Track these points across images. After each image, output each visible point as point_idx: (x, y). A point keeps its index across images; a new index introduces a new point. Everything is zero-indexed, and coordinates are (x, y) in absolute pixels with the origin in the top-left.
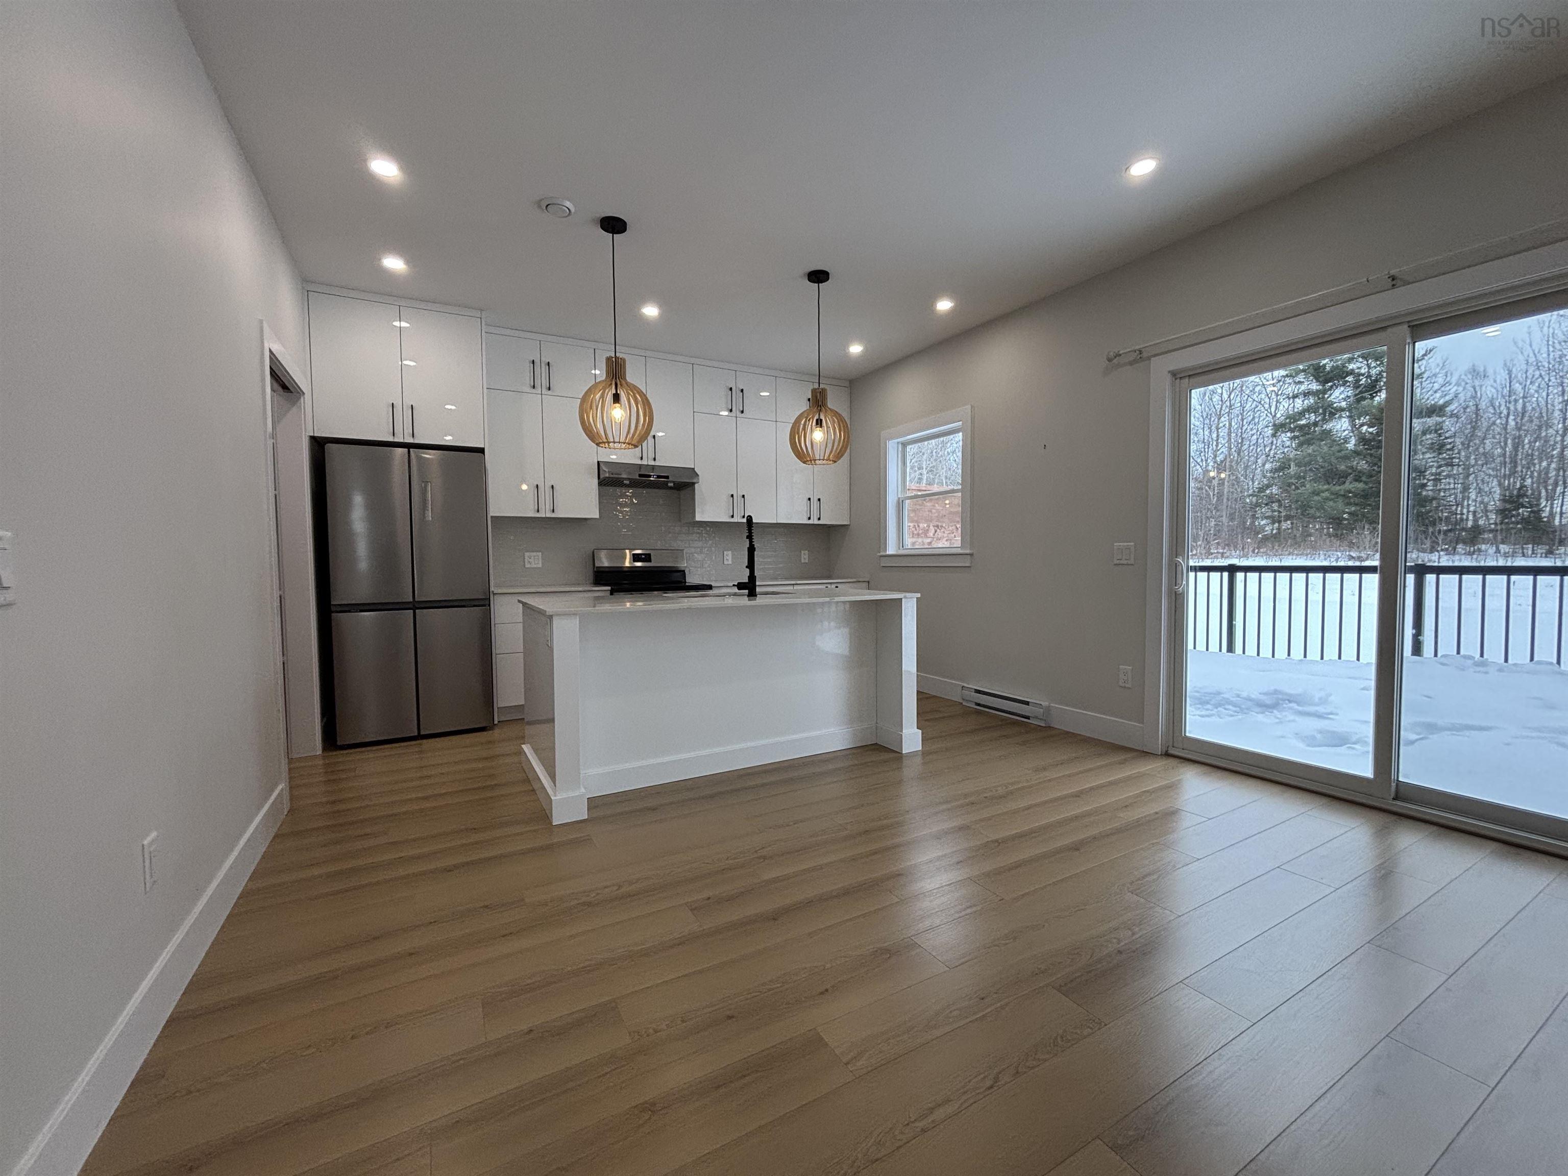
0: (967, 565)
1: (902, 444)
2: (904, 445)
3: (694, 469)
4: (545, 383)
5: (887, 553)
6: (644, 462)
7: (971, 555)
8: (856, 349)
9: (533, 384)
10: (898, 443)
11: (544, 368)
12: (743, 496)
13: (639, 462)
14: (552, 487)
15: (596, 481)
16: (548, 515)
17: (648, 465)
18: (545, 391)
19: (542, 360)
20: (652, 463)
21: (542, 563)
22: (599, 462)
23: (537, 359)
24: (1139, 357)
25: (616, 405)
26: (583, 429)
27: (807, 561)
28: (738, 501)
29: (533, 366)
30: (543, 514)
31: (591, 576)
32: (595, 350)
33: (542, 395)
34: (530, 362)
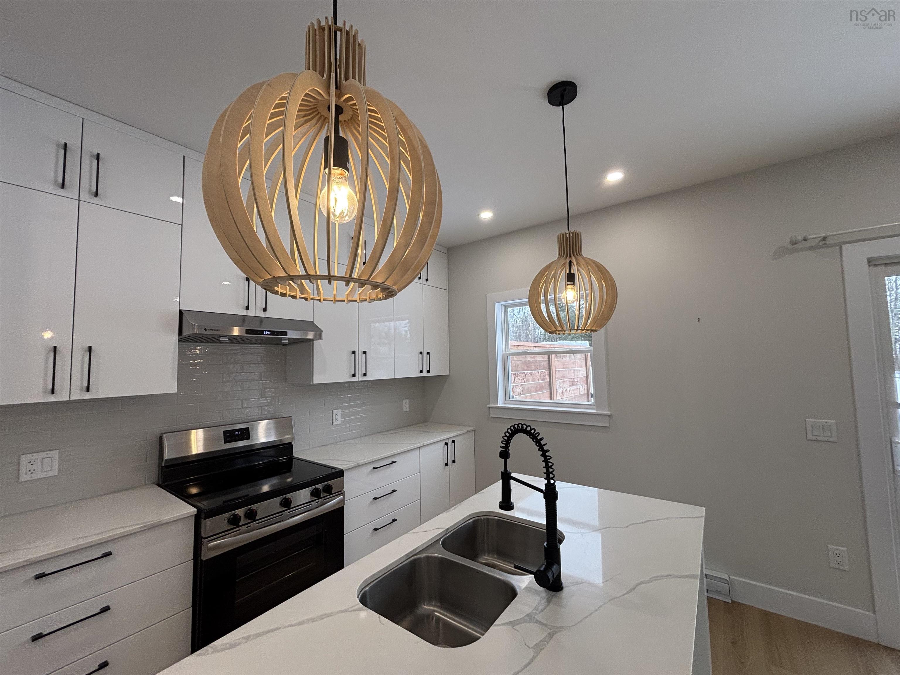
0: (608, 425)
1: (504, 306)
2: (506, 307)
3: (313, 322)
4: (88, 183)
5: (498, 405)
6: (251, 313)
7: (610, 416)
8: (486, 215)
9: (60, 181)
10: (502, 305)
11: (89, 165)
12: (365, 352)
13: (244, 313)
14: (90, 349)
15: (175, 338)
16: (76, 396)
17: (255, 316)
18: (85, 196)
19: (84, 148)
20: (261, 314)
21: (59, 470)
22: (181, 312)
23: (74, 144)
24: (821, 244)
25: (337, 171)
26: (215, 233)
27: (408, 410)
28: (360, 357)
29: (63, 151)
30: (62, 396)
31: (154, 472)
32: (184, 157)
33: (79, 200)
34: (58, 145)
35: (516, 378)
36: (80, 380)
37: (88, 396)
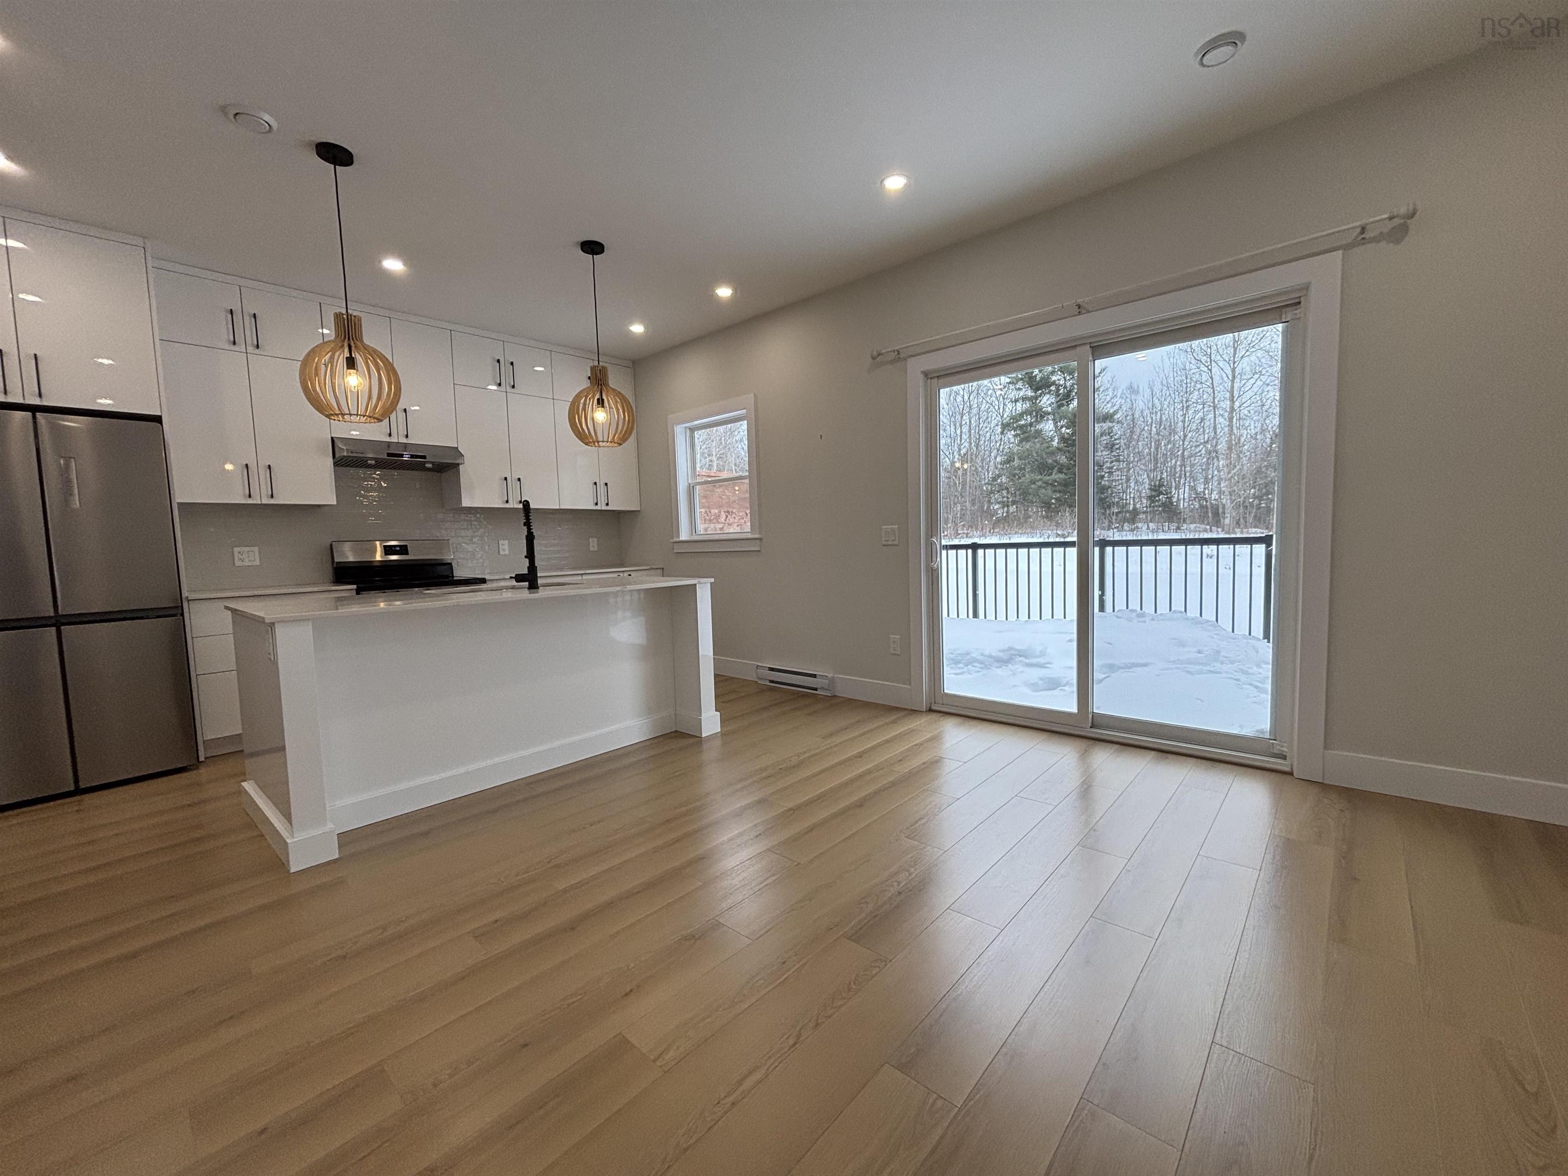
0: (758, 549)
1: (690, 429)
2: (692, 430)
3: (457, 448)
4: (251, 338)
5: (681, 539)
6: (394, 439)
7: (760, 539)
8: (637, 329)
9: (232, 339)
10: (686, 428)
11: (249, 321)
12: (519, 479)
13: (388, 439)
14: (270, 467)
15: (330, 461)
16: (265, 501)
17: (398, 442)
18: (250, 349)
19: (244, 310)
20: (404, 441)
21: (260, 559)
22: (332, 438)
23: (236, 308)
24: (897, 357)
25: (351, 371)
26: (307, 399)
27: (596, 549)
28: (513, 485)
29: (230, 315)
30: (256, 500)
31: (329, 573)
32: (320, 303)
33: (247, 353)
34: (226, 311)
35: (729, 516)
36: (266, 491)
37: (272, 502)
